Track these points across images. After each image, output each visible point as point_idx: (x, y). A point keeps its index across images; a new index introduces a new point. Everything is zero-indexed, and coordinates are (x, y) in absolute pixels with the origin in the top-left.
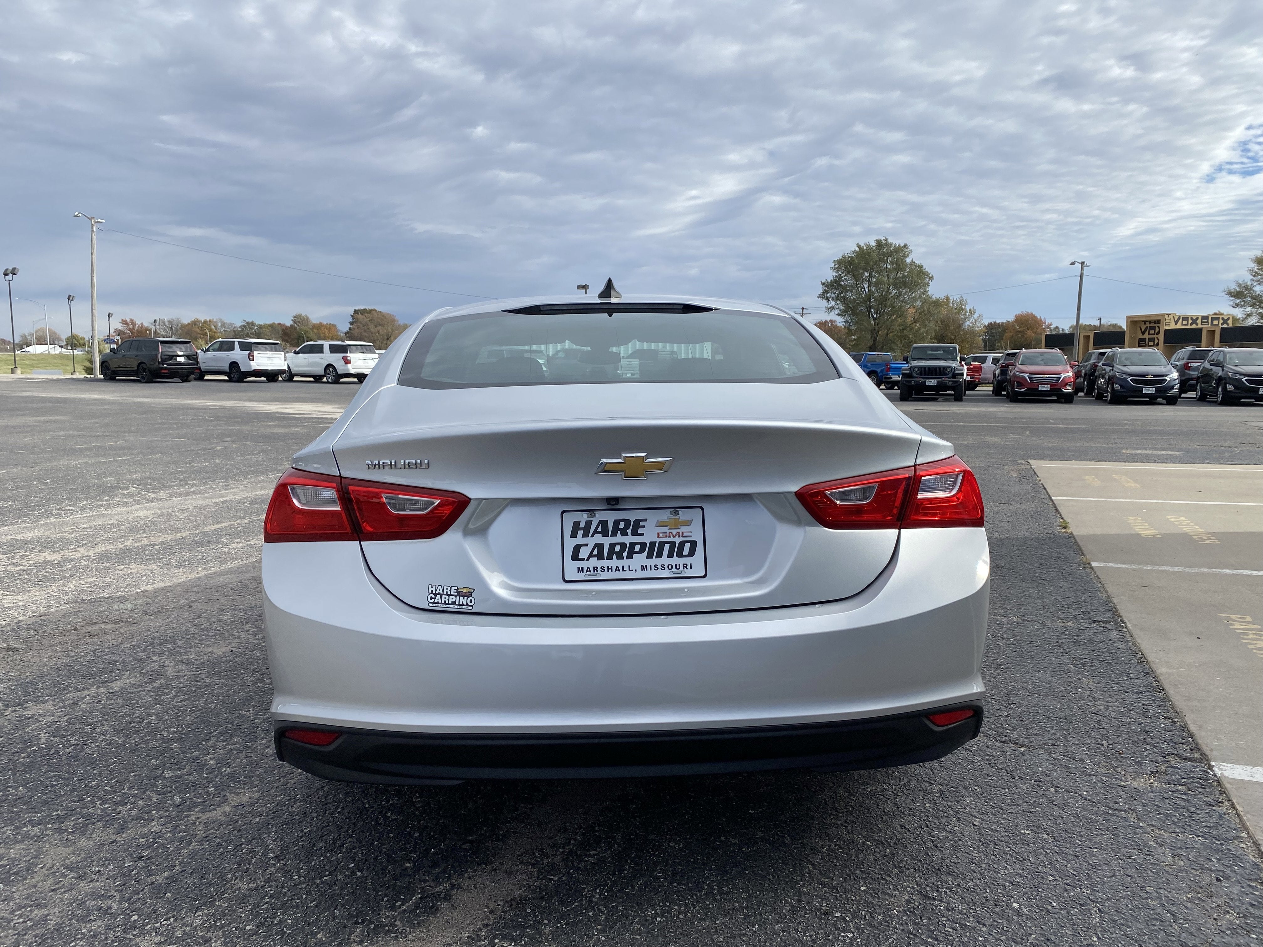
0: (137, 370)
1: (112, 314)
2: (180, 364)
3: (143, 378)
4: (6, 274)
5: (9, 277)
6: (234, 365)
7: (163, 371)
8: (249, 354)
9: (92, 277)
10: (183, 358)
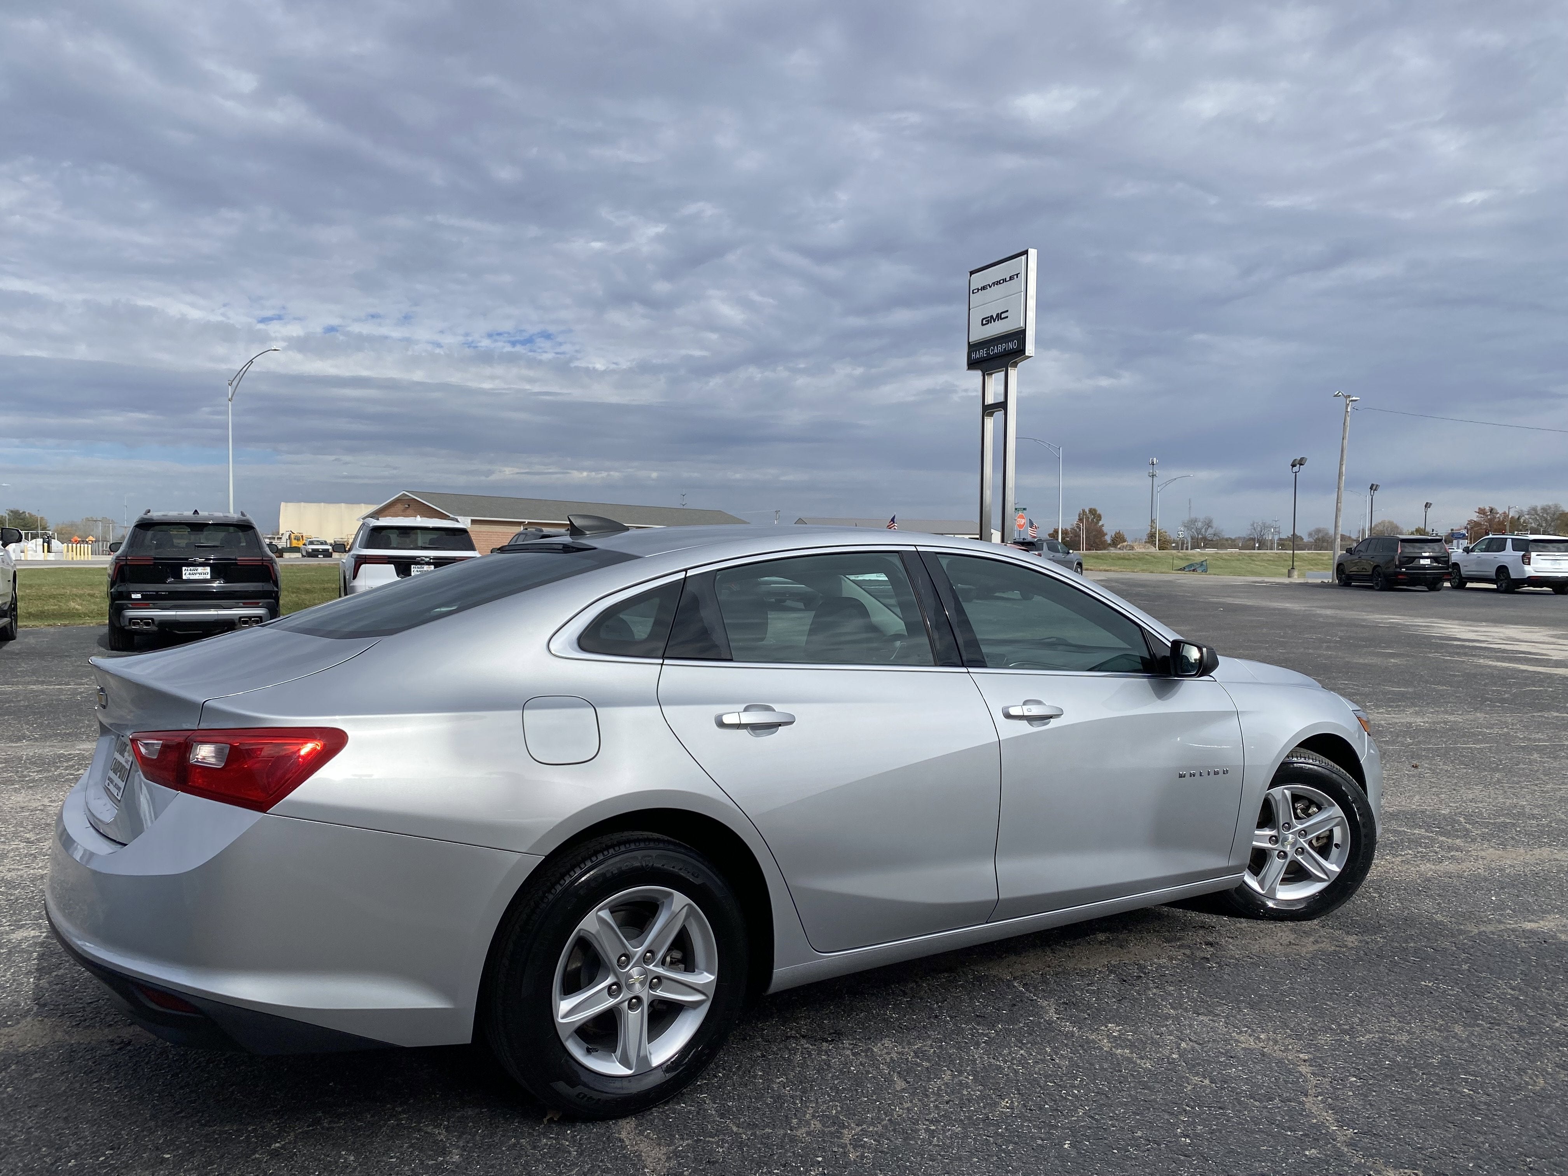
0: (1372, 575)
1: (1431, 504)
2: (1423, 567)
3: (1377, 584)
4: (1293, 466)
5: (1296, 469)
6: (1502, 570)
7: (1400, 577)
8: (1523, 556)
9: (1341, 465)
10: (1429, 560)
